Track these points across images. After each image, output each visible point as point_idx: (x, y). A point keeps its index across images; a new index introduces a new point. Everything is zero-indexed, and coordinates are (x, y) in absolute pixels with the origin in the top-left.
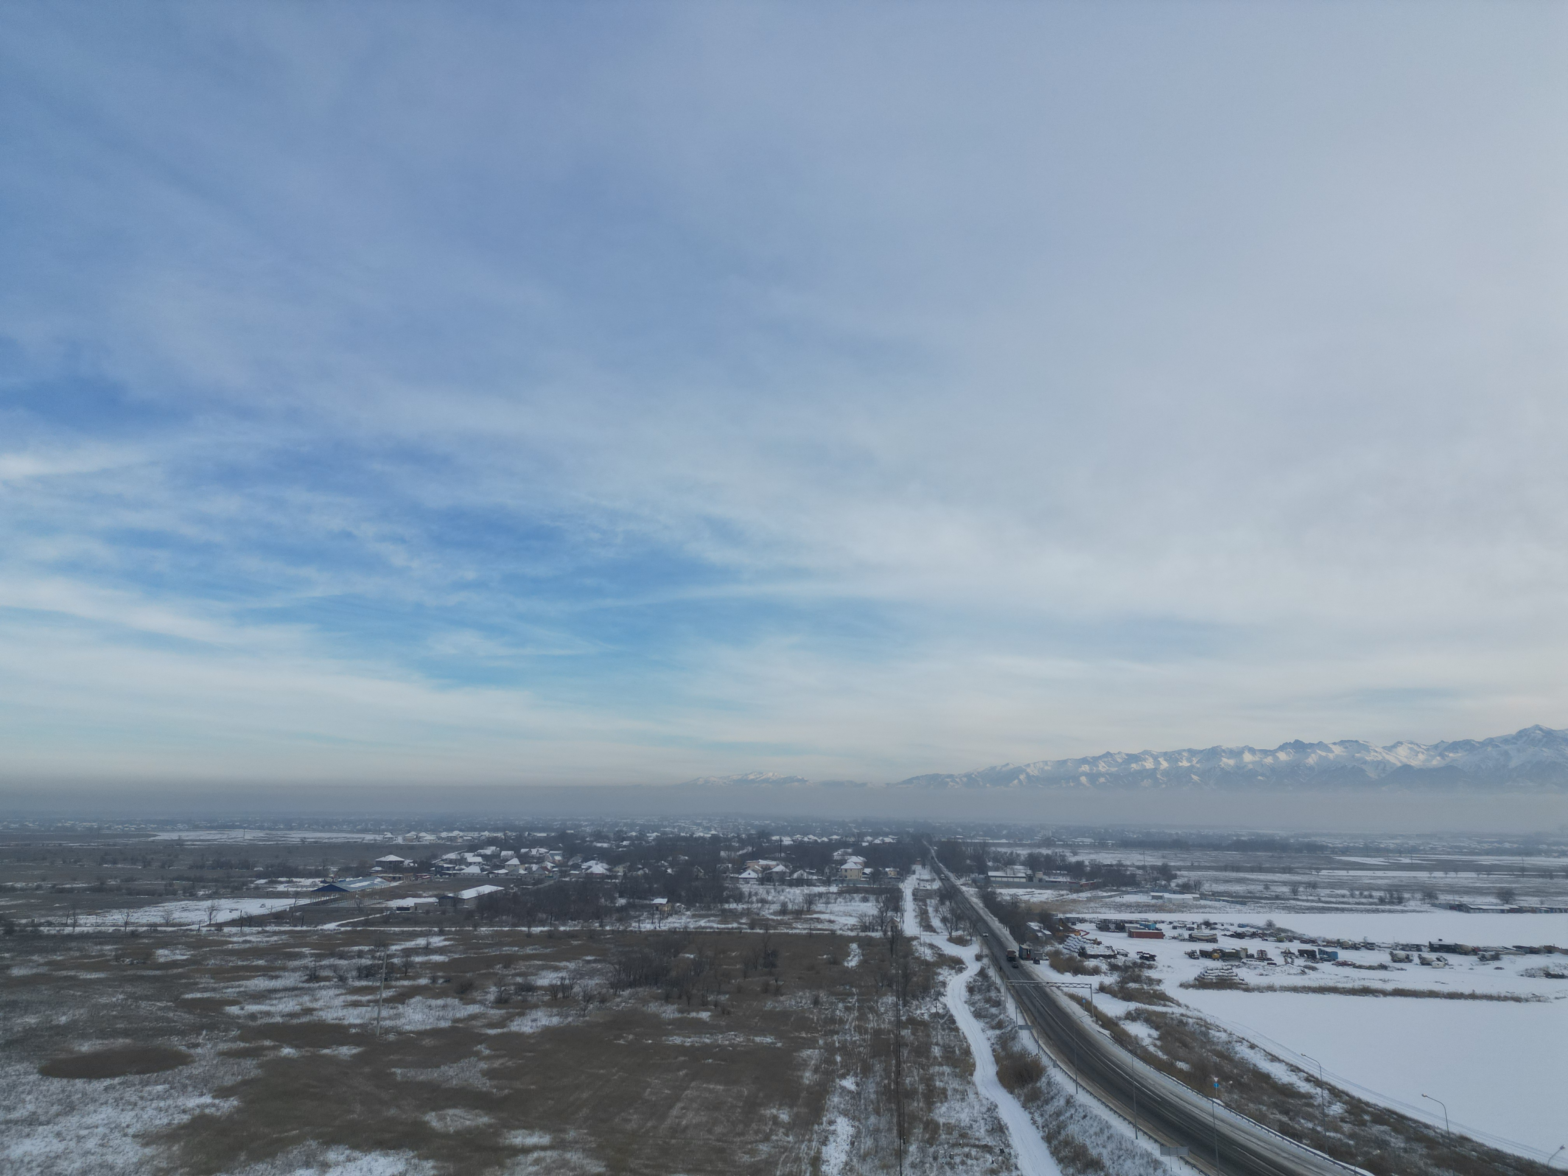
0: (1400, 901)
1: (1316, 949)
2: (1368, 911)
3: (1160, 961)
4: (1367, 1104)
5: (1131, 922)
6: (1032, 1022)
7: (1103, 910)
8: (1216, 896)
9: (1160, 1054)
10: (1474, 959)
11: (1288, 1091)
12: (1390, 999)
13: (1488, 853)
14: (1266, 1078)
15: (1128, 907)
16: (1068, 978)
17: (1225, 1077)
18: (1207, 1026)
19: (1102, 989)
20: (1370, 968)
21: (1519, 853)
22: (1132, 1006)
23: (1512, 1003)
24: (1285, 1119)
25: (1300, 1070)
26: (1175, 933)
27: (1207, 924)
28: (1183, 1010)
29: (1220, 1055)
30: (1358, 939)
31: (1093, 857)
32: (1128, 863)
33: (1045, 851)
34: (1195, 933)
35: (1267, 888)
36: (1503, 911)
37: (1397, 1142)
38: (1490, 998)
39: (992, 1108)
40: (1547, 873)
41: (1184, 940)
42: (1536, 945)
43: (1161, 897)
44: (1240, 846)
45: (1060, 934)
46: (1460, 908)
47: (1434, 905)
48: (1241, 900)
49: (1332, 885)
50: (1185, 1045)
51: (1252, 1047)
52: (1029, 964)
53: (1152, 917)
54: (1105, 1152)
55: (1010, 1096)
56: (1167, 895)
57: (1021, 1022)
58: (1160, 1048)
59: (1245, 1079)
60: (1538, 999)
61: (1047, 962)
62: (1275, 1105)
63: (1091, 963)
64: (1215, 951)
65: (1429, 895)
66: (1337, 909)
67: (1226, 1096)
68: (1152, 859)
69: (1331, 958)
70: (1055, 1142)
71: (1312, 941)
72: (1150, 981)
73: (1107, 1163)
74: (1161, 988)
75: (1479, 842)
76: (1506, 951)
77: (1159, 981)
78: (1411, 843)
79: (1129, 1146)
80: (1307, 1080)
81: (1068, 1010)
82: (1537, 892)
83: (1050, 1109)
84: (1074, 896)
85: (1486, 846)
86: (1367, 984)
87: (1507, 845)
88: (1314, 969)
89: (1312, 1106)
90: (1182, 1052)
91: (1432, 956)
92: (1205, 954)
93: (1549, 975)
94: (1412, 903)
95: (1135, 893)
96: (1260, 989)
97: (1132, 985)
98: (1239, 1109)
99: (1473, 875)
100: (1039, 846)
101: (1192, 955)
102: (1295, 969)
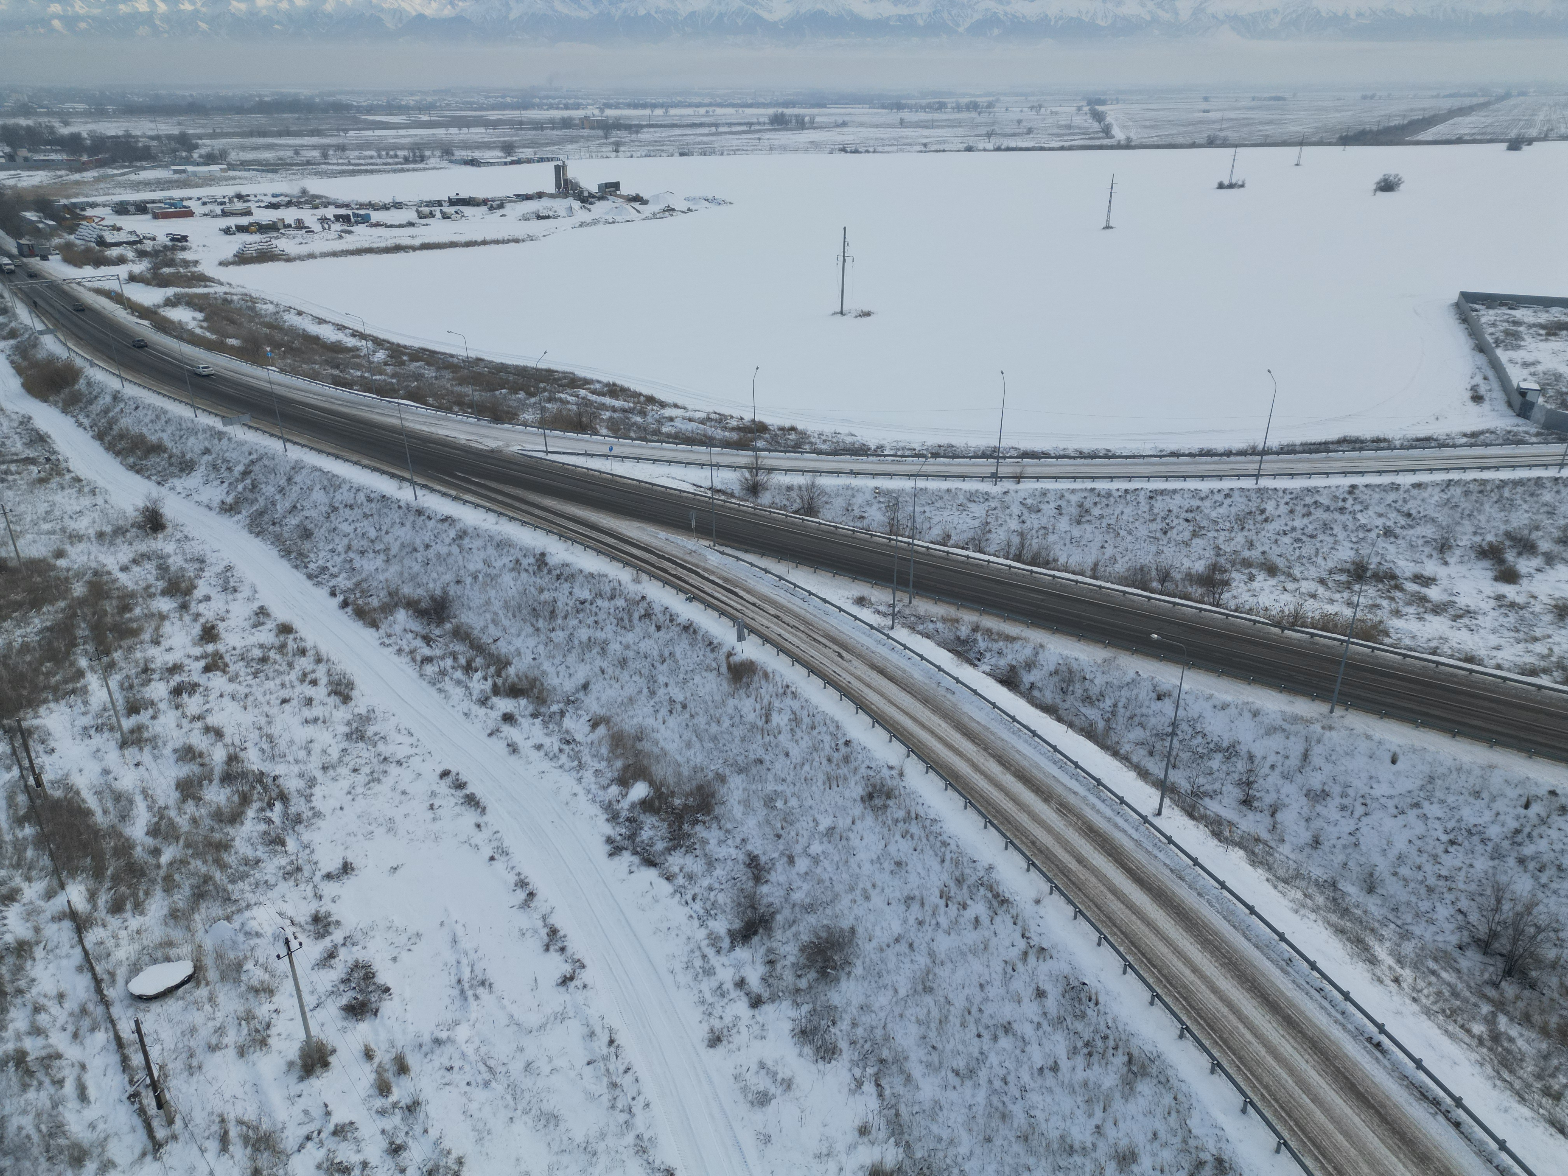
0: (422, 159)
1: (350, 212)
2: (395, 171)
3: (193, 241)
4: (405, 347)
5: (153, 202)
6: (54, 325)
7: (117, 190)
8: (244, 165)
9: (208, 334)
10: (484, 209)
11: (337, 348)
12: (418, 253)
13: (493, 108)
14: (316, 339)
15: (147, 185)
16: (88, 271)
17: (276, 345)
18: (253, 300)
19: (133, 278)
20: (401, 226)
21: (518, 108)
22: (170, 291)
23: (512, 244)
24: (336, 372)
25: (345, 328)
26: (206, 209)
27: (239, 197)
28: (226, 289)
29: (270, 326)
30: (387, 200)
31: (92, 127)
32: (138, 133)
33: (23, 122)
34: (228, 207)
35: (297, 153)
36: (506, 164)
37: (430, 373)
38: (497, 242)
39: (25, 421)
40: (539, 126)
41: (216, 216)
42: (531, 191)
43: (184, 171)
44: (264, 107)
45: (68, 223)
46: (473, 162)
47: (451, 161)
48: (271, 168)
49: (360, 147)
50: (233, 322)
51: (300, 313)
52: (35, 262)
53: (177, 193)
54: (165, 436)
55: (44, 405)
56: (190, 168)
57: (39, 326)
58: (207, 329)
59: (297, 344)
60: (531, 238)
61: (59, 257)
62: (327, 362)
63: (114, 252)
64: (251, 224)
65: (447, 151)
66: (366, 171)
67: (280, 362)
68: (167, 127)
69: (365, 220)
70: (108, 438)
71: (346, 206)
72: (186, 263)
73: (169, 444)
74: (199, 269)
75: (487, 98)
76: (509, 199)
77: (196, 263)
78: (430, 99)
79: (190, 425)
80: (353, 335)
81: (97, 306)
82: (532, 144)
83: (96, 408)
84: (77, 176)
85: (492, 101)
86: (398, 241)
87: (509, 100)
88: (350, 232)
89: (359, 357)
90: (231, 329)
91: (451, 210)
92: (241, 229)
93: (539, 217)
94: (432, 160)
95: (153, 168)
96: (301, 258)
97: (166, 270)
98: (294, 372)
99: (482, 130)
100: (14, 115)
101: (227, 231)
102: (333, 234)
